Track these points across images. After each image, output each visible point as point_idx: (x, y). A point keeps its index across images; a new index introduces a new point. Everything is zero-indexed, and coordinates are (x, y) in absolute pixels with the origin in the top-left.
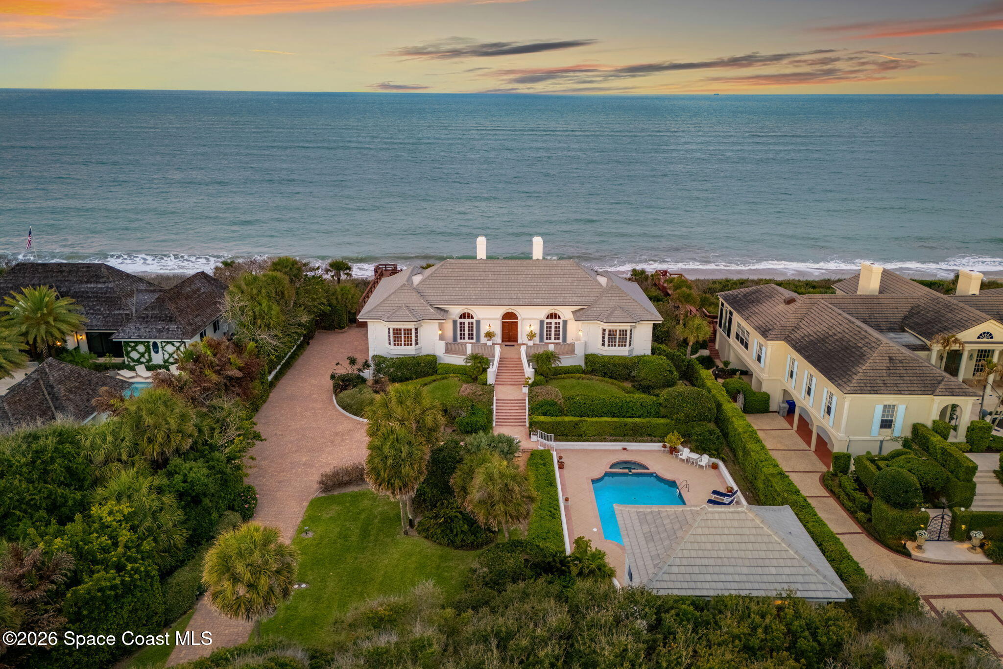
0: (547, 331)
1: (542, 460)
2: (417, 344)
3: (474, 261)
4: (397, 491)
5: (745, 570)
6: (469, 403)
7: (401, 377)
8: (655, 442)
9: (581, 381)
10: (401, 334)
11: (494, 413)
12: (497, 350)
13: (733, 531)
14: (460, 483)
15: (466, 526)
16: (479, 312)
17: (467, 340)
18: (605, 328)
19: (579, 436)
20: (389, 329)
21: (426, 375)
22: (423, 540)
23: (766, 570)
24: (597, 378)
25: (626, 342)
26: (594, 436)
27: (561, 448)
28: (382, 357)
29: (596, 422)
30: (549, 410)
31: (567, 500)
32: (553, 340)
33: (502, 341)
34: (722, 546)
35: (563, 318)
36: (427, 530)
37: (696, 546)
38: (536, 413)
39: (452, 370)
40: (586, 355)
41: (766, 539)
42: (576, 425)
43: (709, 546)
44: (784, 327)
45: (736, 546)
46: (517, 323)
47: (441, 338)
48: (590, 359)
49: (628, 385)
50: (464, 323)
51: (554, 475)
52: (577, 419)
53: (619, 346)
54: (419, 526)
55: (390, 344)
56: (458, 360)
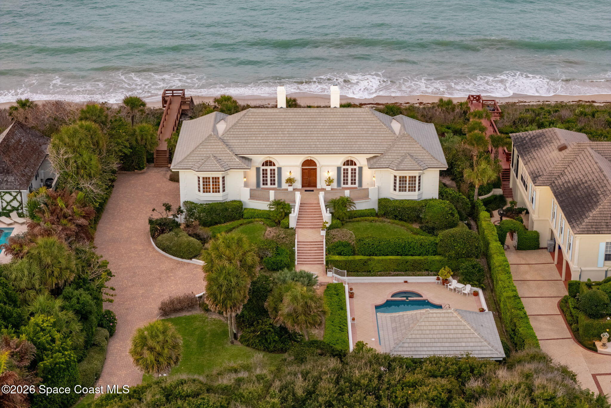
0: (344, 176)
1: (336, 291)
2: (224, 191)
3: (275, 110)
4: (229, 310)
5: (447, 344)
6: (274, 245)
7: (211, 221)
8: (431, 275)
9: (374, 224)
10: (209, 182)
11: (296, 254)
12: (298, 196)
13: (443, 323)
14: (273, 305)
15: (277, 337)
16: (280, 161)
17: (269, 186)
18: (396, 175)
19: (368, 272)
20: (199, 178)
21: (233, 219)
22: (245, 347)
23: (460, 344)
24: (389, 220)
25: (415, 187)
26: (380, 271)
27: (353, 282)
28: (193, 203)
29: (382, 260)
30: (343, 250)
31: (353, 319)
32: (349, 185)
33: (303, 186)
34: (436, 332)
35: (358, 165)
36: (248, 340)
37: (420, 332)
38: (332, 253)
39: (256, 215)
40: (379, 200)
41: (462, 328)
42: (365, 262)
43: (428, 332)
44: (551, 174)
45: (444, 332)
46: (316, 169)
47: (246, 185)
48: (383, 202)
49: (416, 226)
50: (266, 170)
51: (345, 302)
52: (366, 258)
53: (409, 191)
54: (241, 338)
55: (199, 191)
56: (262, 206)
